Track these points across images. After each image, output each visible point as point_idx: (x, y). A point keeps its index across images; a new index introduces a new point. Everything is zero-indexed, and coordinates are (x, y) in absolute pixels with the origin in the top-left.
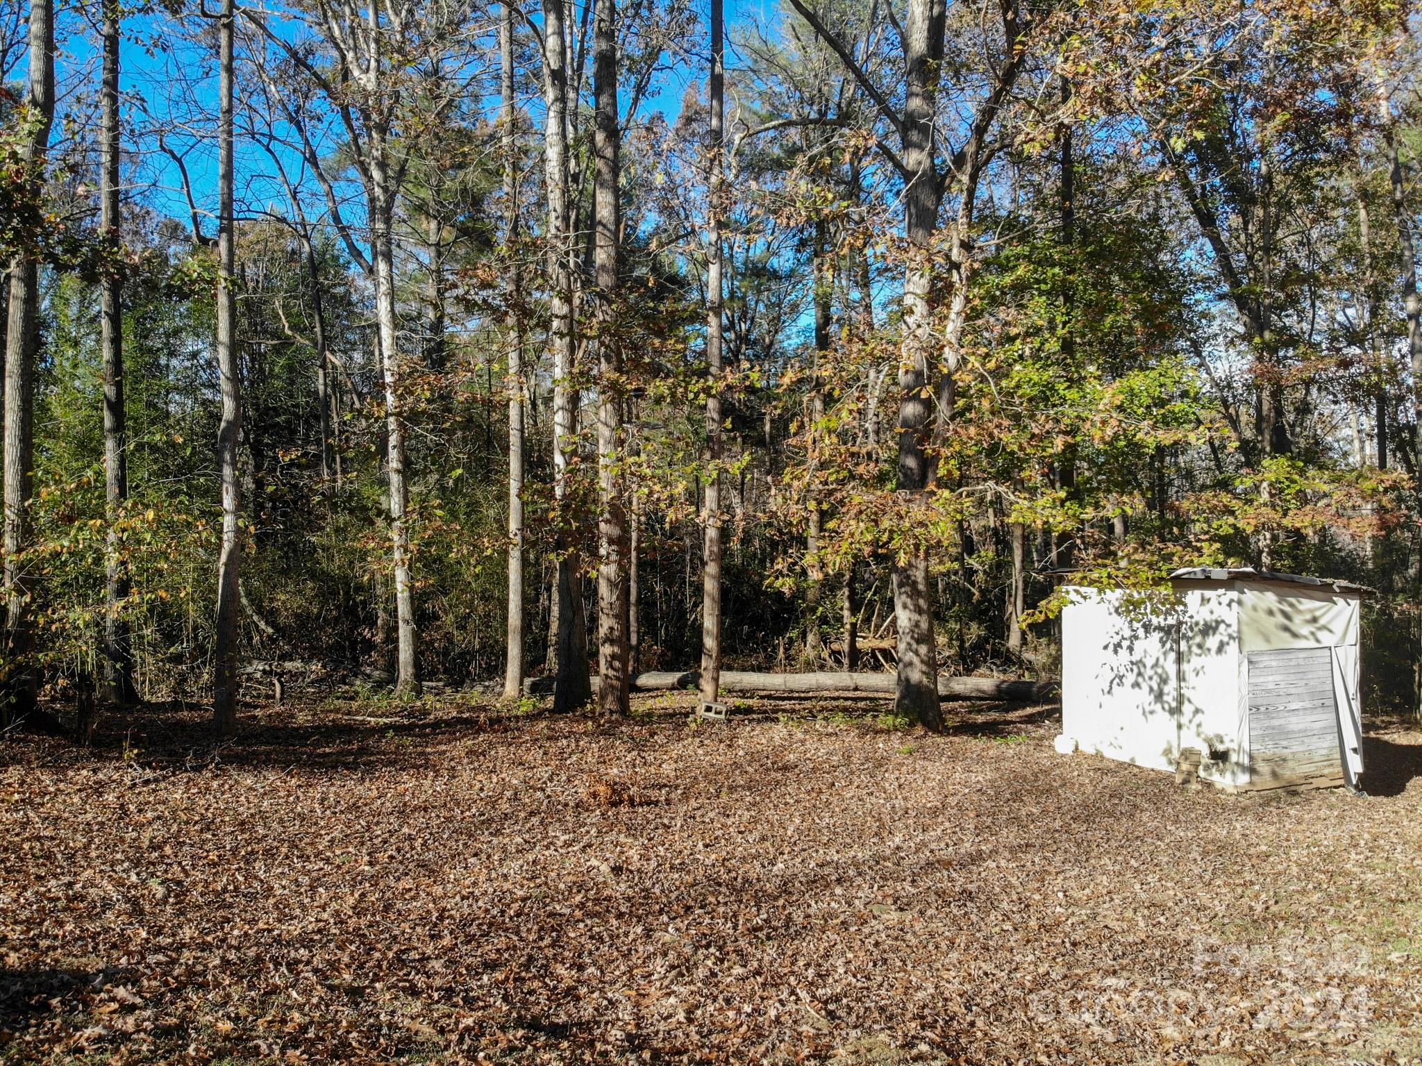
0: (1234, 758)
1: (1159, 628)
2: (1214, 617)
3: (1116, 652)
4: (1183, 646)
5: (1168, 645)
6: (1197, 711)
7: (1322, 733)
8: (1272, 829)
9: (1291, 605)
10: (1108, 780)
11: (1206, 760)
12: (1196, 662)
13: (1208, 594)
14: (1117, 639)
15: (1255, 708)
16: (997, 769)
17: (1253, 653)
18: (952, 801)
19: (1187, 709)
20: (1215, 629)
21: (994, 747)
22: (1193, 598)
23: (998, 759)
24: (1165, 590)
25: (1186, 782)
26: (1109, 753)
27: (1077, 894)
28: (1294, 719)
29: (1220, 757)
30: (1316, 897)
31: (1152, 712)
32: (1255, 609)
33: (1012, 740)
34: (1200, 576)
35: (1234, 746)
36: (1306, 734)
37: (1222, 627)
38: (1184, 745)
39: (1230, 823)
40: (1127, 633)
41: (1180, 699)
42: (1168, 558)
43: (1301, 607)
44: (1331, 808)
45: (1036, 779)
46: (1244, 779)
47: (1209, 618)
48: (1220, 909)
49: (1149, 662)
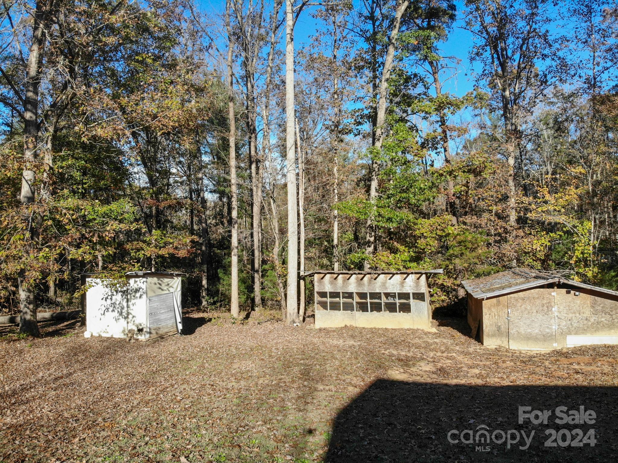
0: (145, 330)
1: (121, 291)
2: (139, 286)
3: (106, 300)
4: (129, 296)
5: (124, 297)
6: (133, 317)
7: (171, 318)
8: (157, 349)
9: (161, 281)
10: (105, 344)
11: (136, 332)
12: (133, 301)
13: (137, 279)
14: (106, 296)
15: (151, 314)
16: (66, 347)
17: (150, 297)
18: (54, 360)
19: (130, 316)
20: (139, 291)
21: (62, 339)
22: (132, 281)
23: (65, 343)
24: (124, 279)
25: (130, 340)
26: (104, 335)
27: (104, 377)
28: (162, 316)
29: (140, 330)
30: (169, 364)
31: (118, 319)
32: (151, 283)
33: (68, 336)
34: (134, 274)
35: (145, 326)
36: (166, 319)
37: (141, 290)
38: (129, 328)
39: (145, 350)
40: (110, 294)
41: (128, 314)
42: (124, 269)
43: (164, 281)
44: (173, 341)
45: (80, 348)
46: (148, 336)
47: (136, 287)
48: (144, 372)
49: (118, 303)
